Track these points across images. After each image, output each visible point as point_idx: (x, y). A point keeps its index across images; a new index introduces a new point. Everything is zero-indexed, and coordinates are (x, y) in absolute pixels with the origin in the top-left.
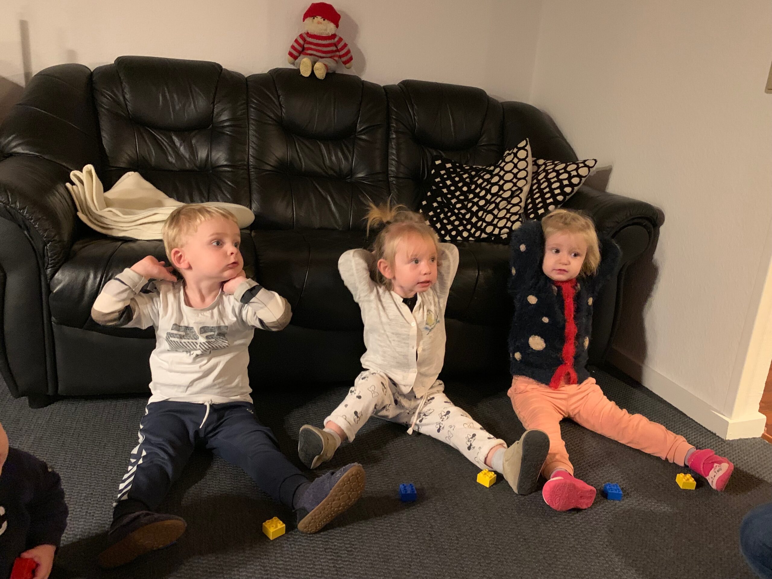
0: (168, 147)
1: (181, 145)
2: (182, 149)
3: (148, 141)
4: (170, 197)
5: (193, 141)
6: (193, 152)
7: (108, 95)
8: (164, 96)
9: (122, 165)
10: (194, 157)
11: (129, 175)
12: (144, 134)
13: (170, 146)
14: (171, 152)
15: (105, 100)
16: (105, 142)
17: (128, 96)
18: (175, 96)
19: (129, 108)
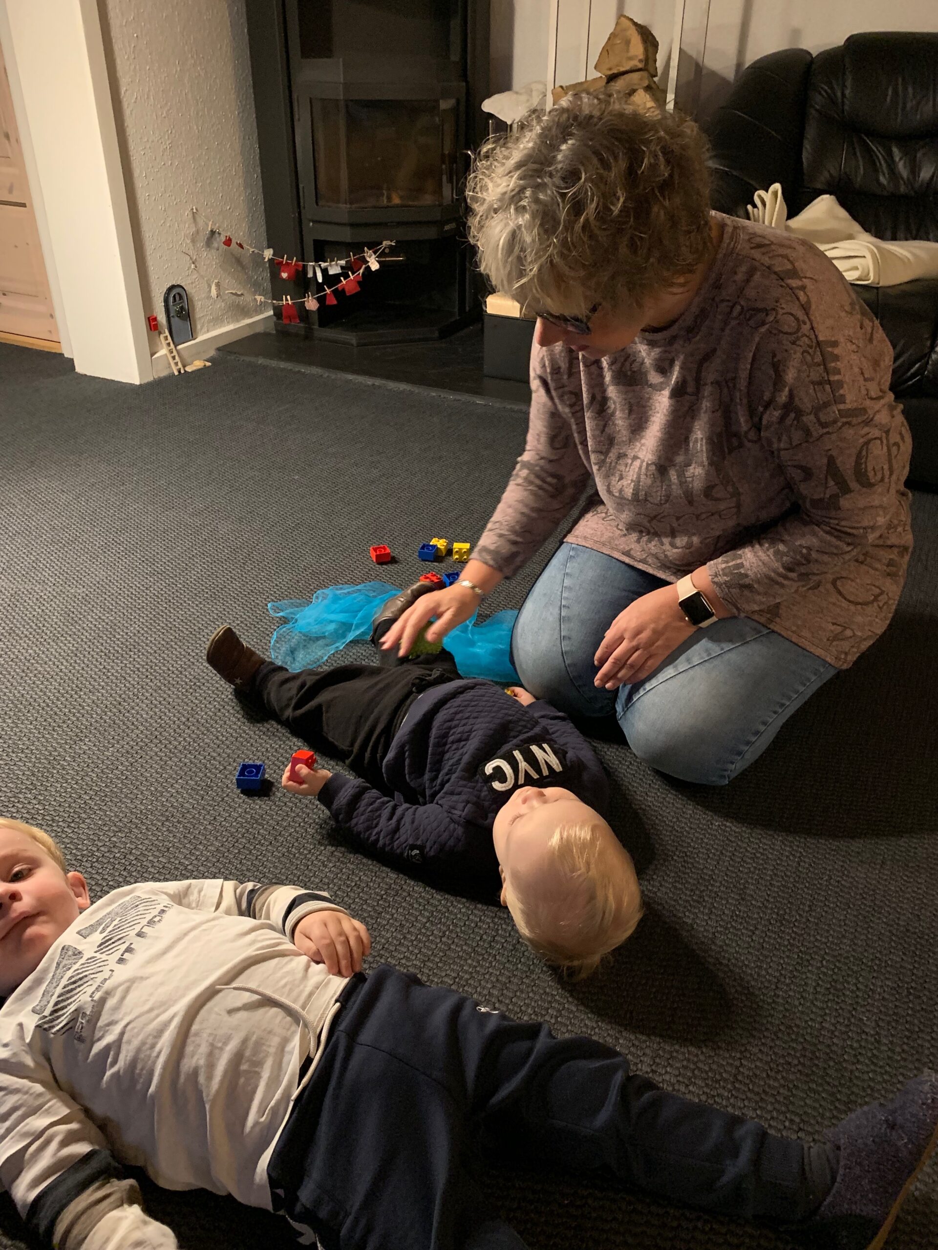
0: (883, 162)
1: (901, 159)
2: (901, 165)
3: (858, 154)
4: (867, 231)
5: (919, 155)
6: (914, 170)
7: (826, 91)
8: (896, 92)
9: (819, 186)
10: (914, 178)
11: (822, 200)
12: (856, 145)
13: (886, 161)
14: (886, 171)
15: (818, 98)
16: (805, 156)
17: (847, 92)
18: (910, 90)
19: (846, 108)
